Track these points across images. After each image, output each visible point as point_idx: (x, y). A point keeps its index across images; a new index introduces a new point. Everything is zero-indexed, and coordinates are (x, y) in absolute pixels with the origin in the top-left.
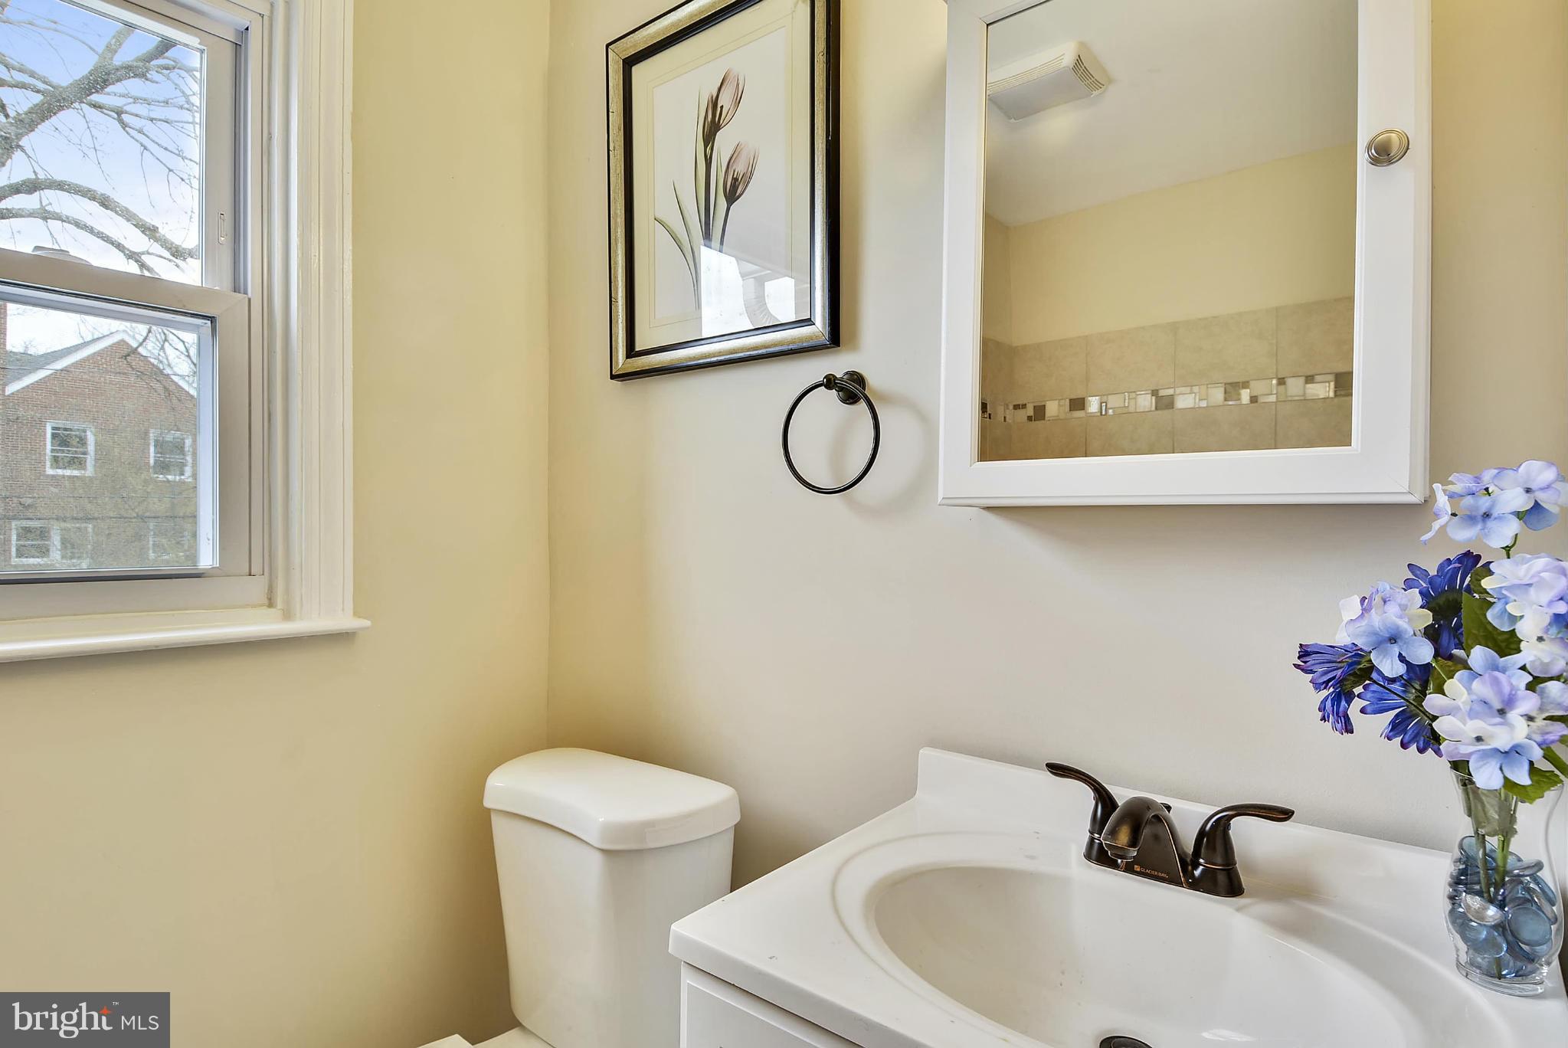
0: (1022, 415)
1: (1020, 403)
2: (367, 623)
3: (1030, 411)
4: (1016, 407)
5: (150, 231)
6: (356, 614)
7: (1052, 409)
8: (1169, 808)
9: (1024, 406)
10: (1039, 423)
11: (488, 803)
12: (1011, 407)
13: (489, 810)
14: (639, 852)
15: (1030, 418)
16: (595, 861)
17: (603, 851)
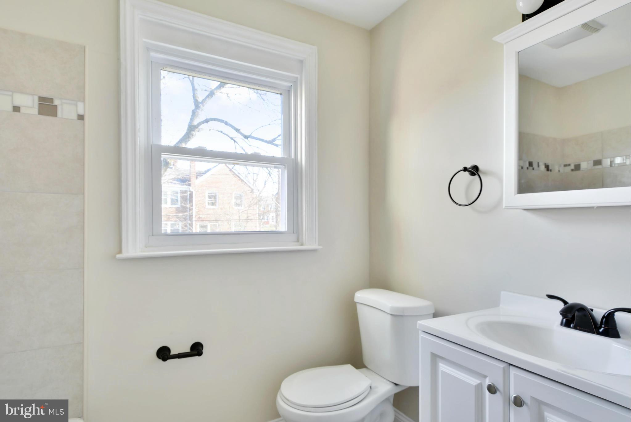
0: (568, 169)
1: (568, 163)
2: (321, 247)
3: (572, 167)
4: (565, 166)
5: (238, 130)
6: (319, 245)
7: (584, 165)
8: (592, 310)
9: (569, 165)
10: (578, 172)
11: (356, 300)
12: (562, 166)
13: (356, 303)
14: (402, 316)
15: (572, 170)
16: (389, 317)
17: (391, 315)
